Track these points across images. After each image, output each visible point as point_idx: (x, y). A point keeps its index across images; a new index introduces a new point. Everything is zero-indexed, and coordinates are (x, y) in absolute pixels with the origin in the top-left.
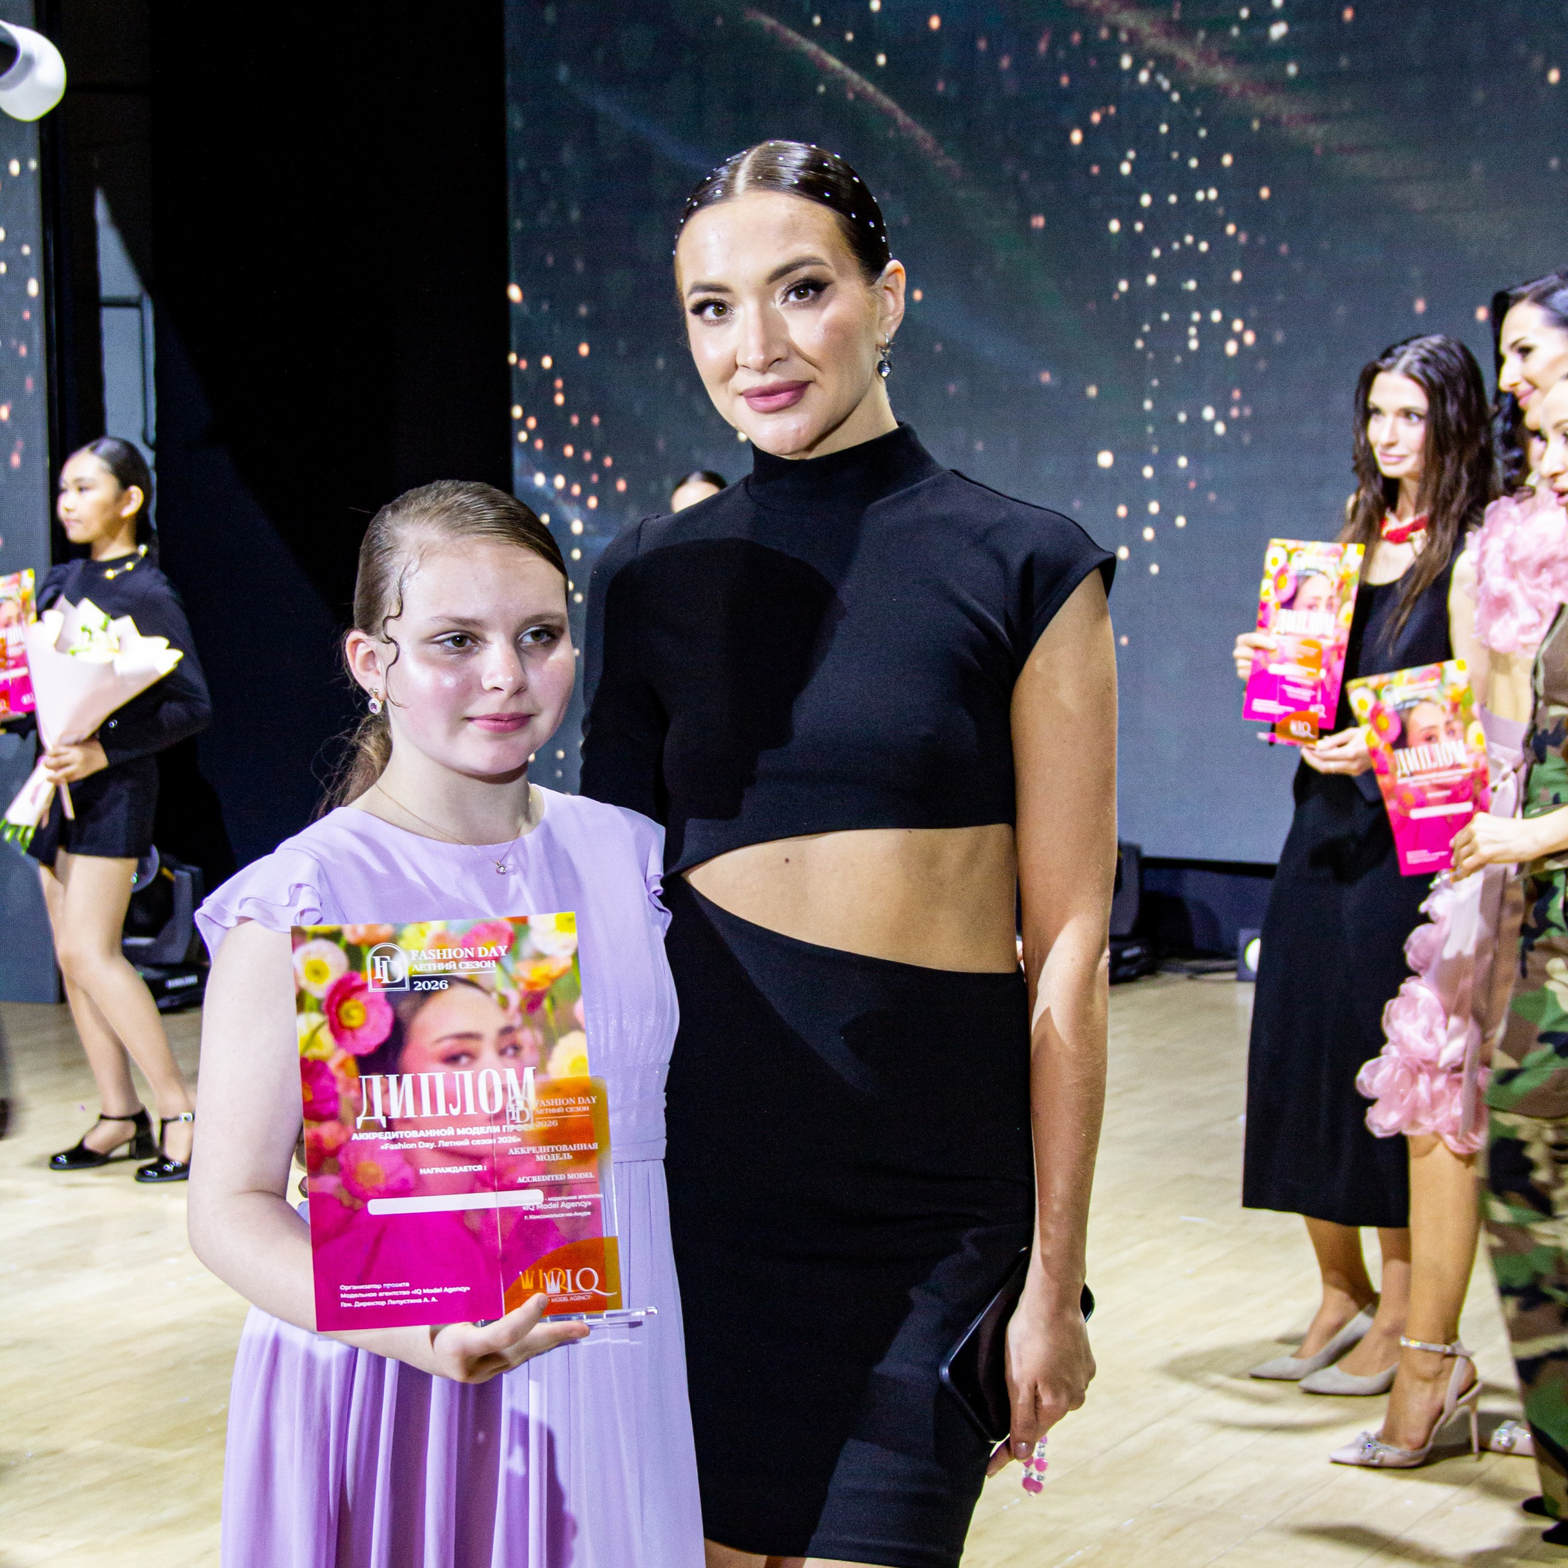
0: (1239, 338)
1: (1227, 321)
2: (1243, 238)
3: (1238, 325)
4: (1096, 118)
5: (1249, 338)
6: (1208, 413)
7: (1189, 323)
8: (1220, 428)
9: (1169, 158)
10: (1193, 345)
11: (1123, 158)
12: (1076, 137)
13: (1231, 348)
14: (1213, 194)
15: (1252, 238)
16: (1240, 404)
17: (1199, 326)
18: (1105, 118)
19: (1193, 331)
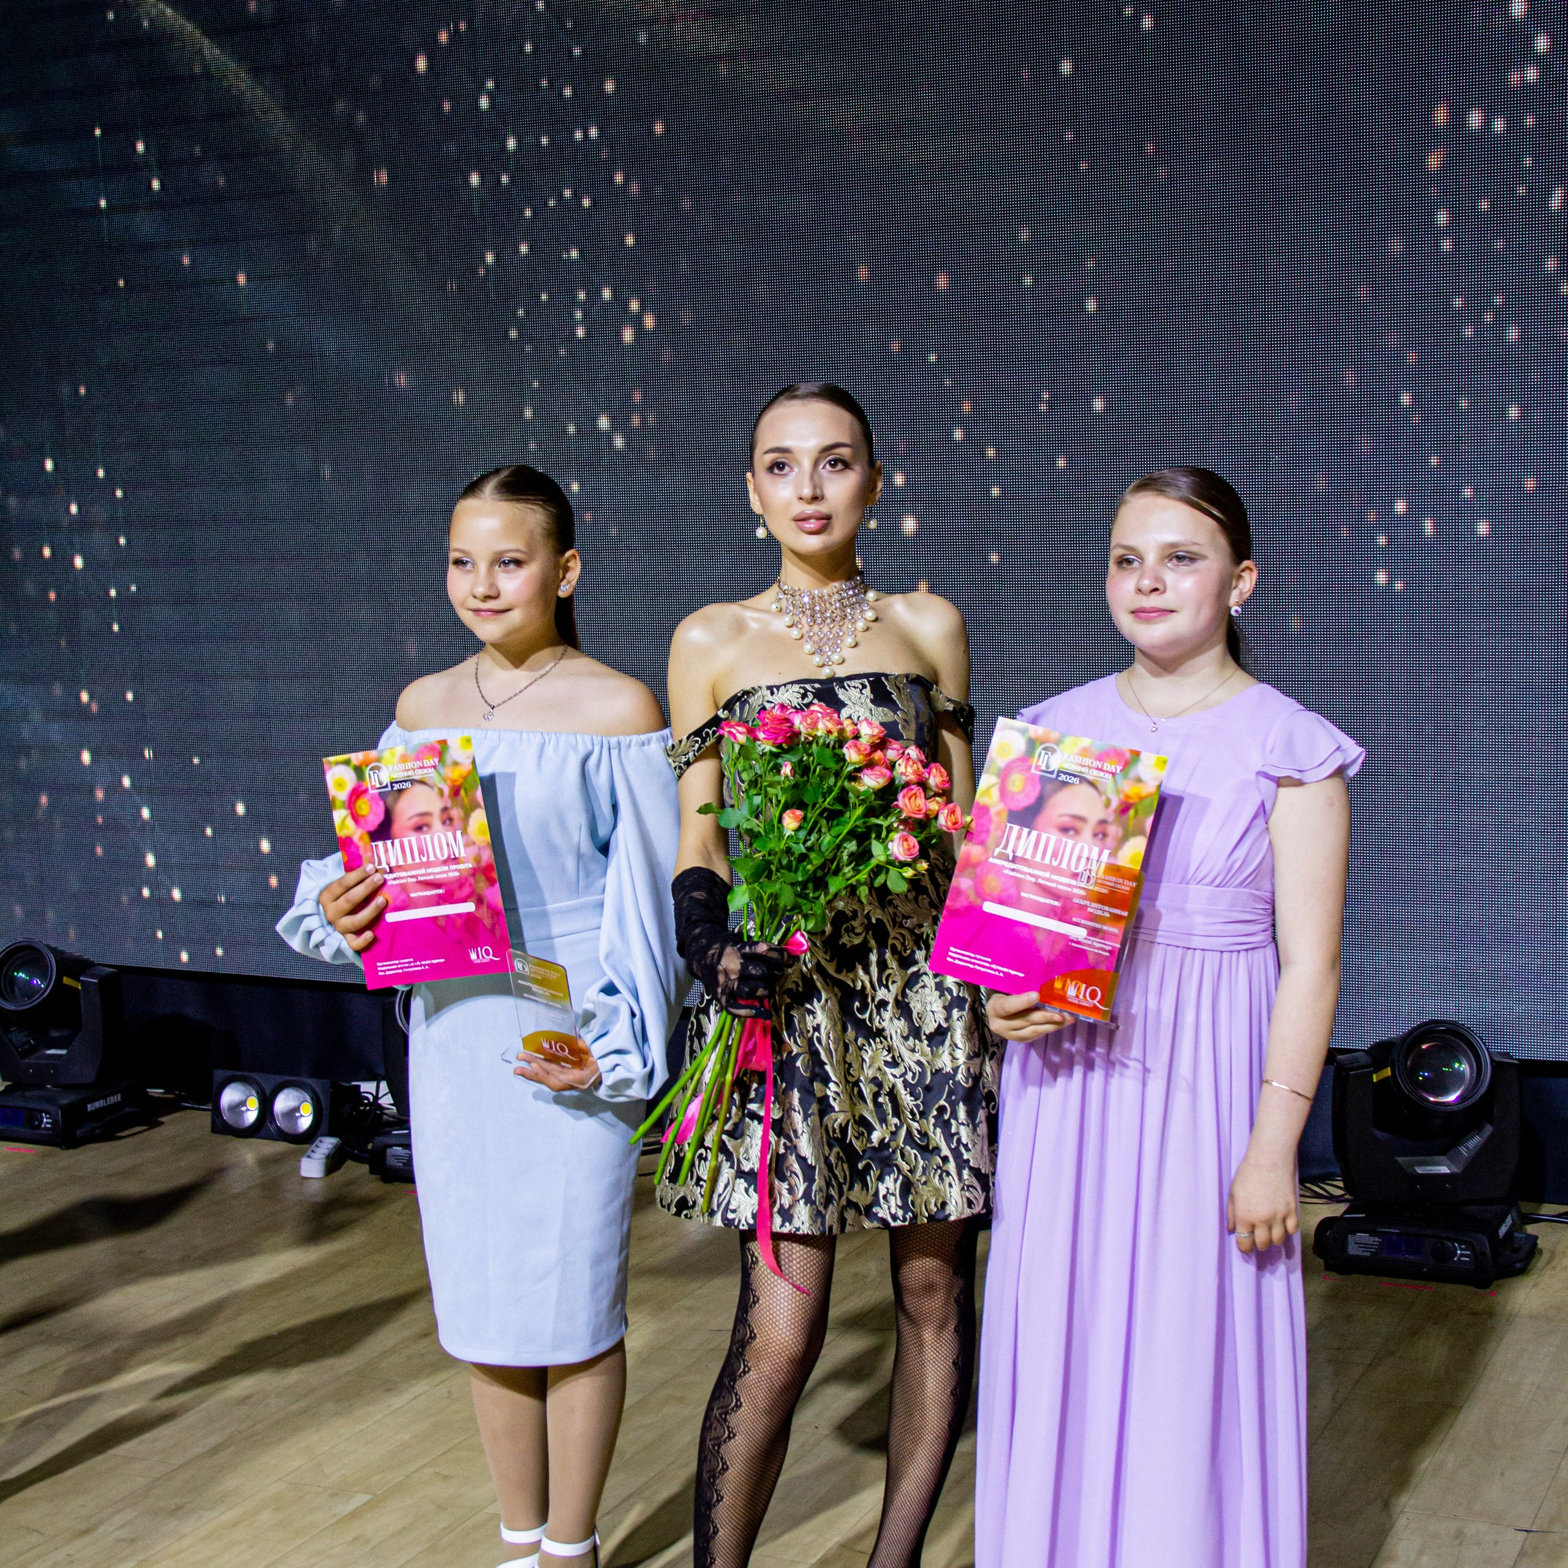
0: (637, 322)
1: (619, 300)
2: (634, 188)
3: (634, 306)
4: (443, 37)
5: (649, 322)
6: (604, 423)
7: (574, 303)
8: (619, 442)
9: (538, 87)
10: (580, 332)
11: (480, 89)
12: (421, 64)
13: (628, 335)
14: (593, 132)
15: (646, 189)
16: (643, 410)
17: (585, 307)
18: (455, 35)
19: (579, 315)
